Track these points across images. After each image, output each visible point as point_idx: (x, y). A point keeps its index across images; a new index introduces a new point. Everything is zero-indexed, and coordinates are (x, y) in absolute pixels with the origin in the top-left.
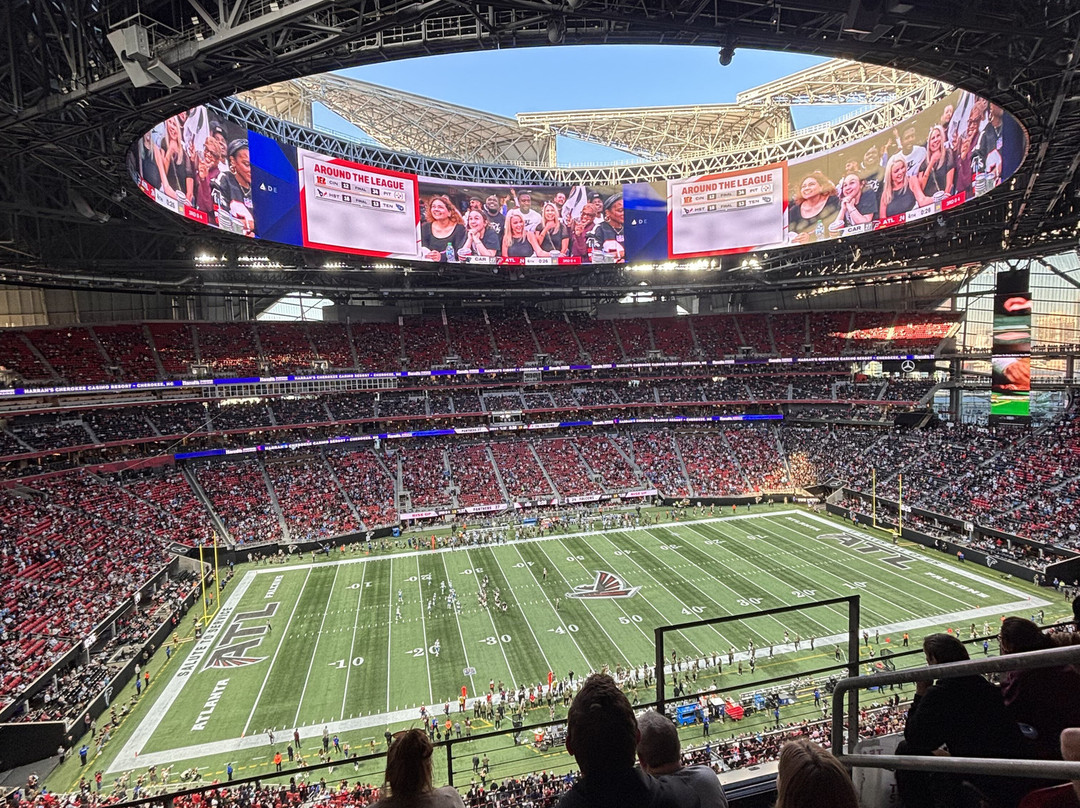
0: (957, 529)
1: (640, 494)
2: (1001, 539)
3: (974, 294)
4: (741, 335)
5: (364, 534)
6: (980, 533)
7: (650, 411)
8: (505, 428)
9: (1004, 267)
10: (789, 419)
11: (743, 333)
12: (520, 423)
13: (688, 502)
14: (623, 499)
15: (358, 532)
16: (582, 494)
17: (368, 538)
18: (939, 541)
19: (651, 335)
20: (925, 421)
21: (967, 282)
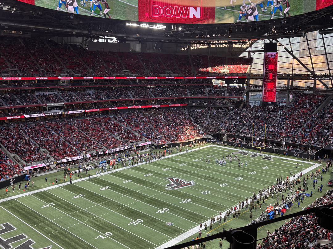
0: (279, 144)
1: (145, 144)
2: (295, 146)
3: (253, 52)
4: (164, 65)
5: (9, 181)
6: (287, 145)
7: (128, 103)
8: (55, 114)
9: (267, 41)
10: (190, 105)
11: (164, 63)
12: (62, 110)
13: (167, 146)
14: (138, 147)
15: (5, 180)
16: (118, 146)
17: (12, 183)
18: (276, 150)
19: (120, 61)
20: (242, 105)
21: (250, 46)
